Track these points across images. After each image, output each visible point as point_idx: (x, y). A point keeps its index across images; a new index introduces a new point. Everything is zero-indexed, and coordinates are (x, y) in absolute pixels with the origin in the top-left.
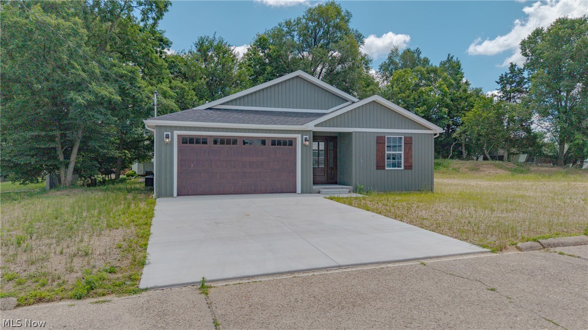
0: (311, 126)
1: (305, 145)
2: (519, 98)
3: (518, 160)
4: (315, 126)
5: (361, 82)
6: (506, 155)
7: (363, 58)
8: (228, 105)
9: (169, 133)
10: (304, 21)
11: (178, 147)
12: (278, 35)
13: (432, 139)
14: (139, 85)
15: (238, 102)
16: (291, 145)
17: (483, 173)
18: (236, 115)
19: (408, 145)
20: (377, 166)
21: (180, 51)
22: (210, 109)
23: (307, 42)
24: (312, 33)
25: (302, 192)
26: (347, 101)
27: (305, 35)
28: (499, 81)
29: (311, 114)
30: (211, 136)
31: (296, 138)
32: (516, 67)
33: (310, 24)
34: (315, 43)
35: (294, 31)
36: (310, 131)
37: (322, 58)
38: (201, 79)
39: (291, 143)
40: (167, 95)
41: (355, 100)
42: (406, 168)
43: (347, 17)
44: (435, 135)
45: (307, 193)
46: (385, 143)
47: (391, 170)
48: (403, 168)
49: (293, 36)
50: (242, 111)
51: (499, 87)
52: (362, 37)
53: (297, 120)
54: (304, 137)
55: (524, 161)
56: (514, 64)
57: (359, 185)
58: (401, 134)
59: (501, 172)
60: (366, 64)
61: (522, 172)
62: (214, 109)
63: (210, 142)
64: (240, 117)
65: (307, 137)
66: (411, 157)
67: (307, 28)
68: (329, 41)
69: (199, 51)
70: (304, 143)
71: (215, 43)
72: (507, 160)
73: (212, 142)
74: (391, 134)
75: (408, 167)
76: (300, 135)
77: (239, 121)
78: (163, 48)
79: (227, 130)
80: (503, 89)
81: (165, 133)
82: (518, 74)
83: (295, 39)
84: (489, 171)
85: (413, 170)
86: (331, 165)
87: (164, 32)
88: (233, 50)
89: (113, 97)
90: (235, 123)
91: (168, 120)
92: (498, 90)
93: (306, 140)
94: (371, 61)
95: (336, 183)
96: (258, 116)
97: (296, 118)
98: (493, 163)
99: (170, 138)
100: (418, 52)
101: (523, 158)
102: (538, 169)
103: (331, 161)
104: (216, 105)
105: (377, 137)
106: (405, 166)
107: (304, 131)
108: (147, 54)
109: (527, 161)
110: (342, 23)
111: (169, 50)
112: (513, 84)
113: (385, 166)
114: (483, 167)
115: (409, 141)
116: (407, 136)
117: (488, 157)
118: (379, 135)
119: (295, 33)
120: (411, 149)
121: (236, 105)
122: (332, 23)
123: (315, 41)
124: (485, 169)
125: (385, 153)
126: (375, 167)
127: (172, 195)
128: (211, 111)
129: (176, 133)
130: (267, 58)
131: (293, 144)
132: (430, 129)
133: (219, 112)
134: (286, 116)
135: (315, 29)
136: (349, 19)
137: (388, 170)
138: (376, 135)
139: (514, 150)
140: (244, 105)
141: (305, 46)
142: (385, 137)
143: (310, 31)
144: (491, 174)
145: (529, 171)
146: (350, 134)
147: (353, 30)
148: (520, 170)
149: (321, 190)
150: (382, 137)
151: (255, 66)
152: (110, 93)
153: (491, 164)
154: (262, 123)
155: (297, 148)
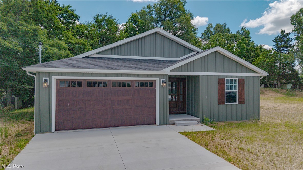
0: (167, 71)
1: (163, 86)
2: (286, 50)
3: (286, 87)
4: (171, 71)
5: (192, 41)
6: (279, 84)
7: (193, 27)
8: (102, 54)
9: (48, 78)
10: (158, 6)
11: (56, 89)
12: (143, 14)
13: (258, 80)
14: (39, 40)
15: (110, 51)
16: (152, 86)
17: (267, 95)
18: (107, 62)
19: (241, 85)
20: (219, 102)
21: (84, 22)
22: (87, 57)
23: (161, 18)
24: (163, 12)
25: (160, 124)
26: (193, 51)
27: (159, 13)
28: (274, 40)
29: (167, 61)
30: (85, 80)
31: (155, 81)
32: (285, 32)
33: (162, 7)
34: (165, 18)
35: (152, 11)
36: (166, 75)
37: (169, 27)
38: (95, 39)
39: (151, 84)
40: (62, 48)
41: (200, 50)
42: (240, 102)
43: (183, 3)
44: (261, 77)
45: (164, 124)
46: (224, 84)
47: (229, 105)
48: (237, 103)
49: (152, 14)
50: (112, 59)
51: (274, 44)
52: (192, 15)
53: (156, 66)
54: (162, 79)
55: (290, 88)
56: (284, 30)
57: (205, 118)
58: (237, 76)
59: (278, 95)
60: (194, 31)
61: (292, 95)
62: (90, 57)
63: (84, 85)
64: (111, 64)
65: (164, 79)
66: (244, 94)
67: (160, 9)
68: (173, 18)
69: (96, 22)
70: (162, 84)
71: (106, 18)
72: (279, 87)
73: (86, 85)
74: (229, 76)
75: (242, 102)
76: (159, 78)
77: (108, 68)
78: (75, 20)
79: (99, 75)
80: (277, 45)
81: (44, 78)
82: (286, 36)
83: (154, 16)
84: (271, 95)
85: (245, 104)
86: (181, 100)
87: (75, 10)
88: (116, 22)
89: (16, 48)
90: (104, 69)
91: (45, 67)
92: (274, 45)
93: (163, 82)
94: (197, 29)
95: (185, 113)
96: (125, 63)
97: (155, 64)
98: (273, 90)
99: (48, 83)
100: (225, 25)
101: (289, 86)
102: (301, 94)
103: (181, 97)
104: (92, 55)
105: (218, 79)
106: (239, 101)
107: (161, 75)
108: (51, 19)
109: (293, 88)
110: (181, 7)
111: (78, 21)
112: (283, 42)
113: (224, 102)
114: (267, 92)
115: (242, 82)
116: (240, 78)
117: (269, 85)
118: (220, 78)
119: (153, 12)
120: (243, 88)
121: (109, 54)
122: (175, 7)
123: (165, 17)
124: (268, 93)
125: (224, 92)
126: (217, 103)
127: (50, 131)
128: (88, 59)
129: (54, 78)
130: (137, 27)
131: (153, 86)
132: (257, 73)
133: (93, 60)
134: (148, 63)
135: (165, 10)
136: (185, 4)
137: (226, 105)
138: (218, 78)
139: (283, 81)
140: (115, 54)
141: (159, 20)
142: (224, 79)
143: (162, 11)
144: (272, 96)
145: (295, 95)
146: (198, 77)
147: (187, 11)
148: (289, 94)
149: (175, 122)
150: (222, 79)
151: (130, 32)
152: (14, 45)
153: (271, 90)
154: (128, 69)
155: (156, 88)
